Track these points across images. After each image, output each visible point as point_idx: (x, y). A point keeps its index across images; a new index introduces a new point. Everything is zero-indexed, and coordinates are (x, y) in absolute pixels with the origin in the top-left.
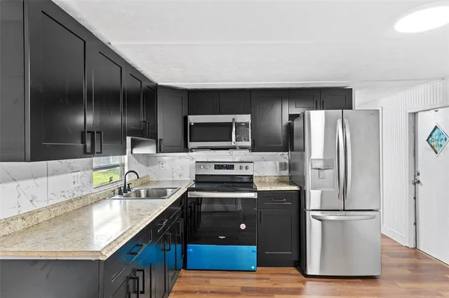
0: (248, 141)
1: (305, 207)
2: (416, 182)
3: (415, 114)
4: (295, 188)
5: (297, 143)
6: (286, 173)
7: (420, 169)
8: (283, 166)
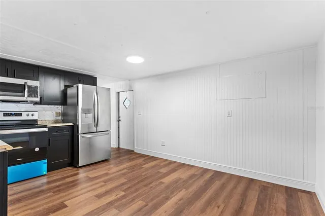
0: (37, 97)
1: (78, 132)
2: (119, 120)
3: (119, 93)
4: (71, 124)
5: (69, 101)
6: (60, 118)
7: (121, 115)
8: (58, 114)
